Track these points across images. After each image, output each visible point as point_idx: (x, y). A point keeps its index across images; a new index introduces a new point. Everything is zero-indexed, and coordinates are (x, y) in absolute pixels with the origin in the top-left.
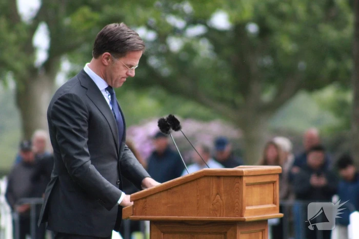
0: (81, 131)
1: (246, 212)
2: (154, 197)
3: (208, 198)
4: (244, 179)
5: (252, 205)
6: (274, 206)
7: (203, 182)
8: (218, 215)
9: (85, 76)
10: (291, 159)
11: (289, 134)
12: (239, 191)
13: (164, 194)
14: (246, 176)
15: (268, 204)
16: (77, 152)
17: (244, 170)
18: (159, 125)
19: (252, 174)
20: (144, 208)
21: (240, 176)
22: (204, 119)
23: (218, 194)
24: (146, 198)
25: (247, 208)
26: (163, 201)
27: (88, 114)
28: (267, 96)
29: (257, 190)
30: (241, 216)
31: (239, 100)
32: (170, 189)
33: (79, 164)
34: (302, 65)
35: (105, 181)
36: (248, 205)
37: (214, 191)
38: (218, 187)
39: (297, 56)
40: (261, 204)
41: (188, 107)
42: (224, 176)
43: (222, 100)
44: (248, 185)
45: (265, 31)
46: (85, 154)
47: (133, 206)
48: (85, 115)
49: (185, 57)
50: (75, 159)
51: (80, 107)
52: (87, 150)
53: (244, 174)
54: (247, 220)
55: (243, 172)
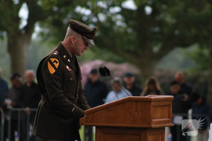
1: (152, 122)
3: (131, 114)
4: (152, 103)
5: (156, 119)
6: (169, 119)
7: (128, 104)
8: (136, 124)
12: (149, 110)
13: (104, 111)
14: (153, 101)
15: (166, 118)
17: (152, 97)
20: (92, 119)
21: (149, 101)
23: (136, 111)
24: (94, 113)
25: (153, 120)
26: (104, 115)
28: (156, 49)
29: (159, 110)
30: (150, 125)
32: (108, 108)
34: (177, 32)
37: (134, 110)
38: (136, 108)
40: (162, 118)
42: (140, 101)
44: (154, 106)
45: (155, 12)
47: (86, 117)
49: (108, 25)
54: (153, 127)
55: (151, 99)
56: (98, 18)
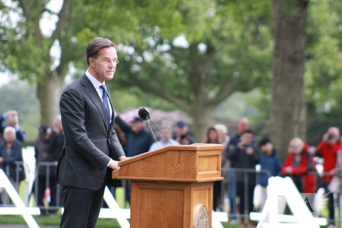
0: (80, 115)
1: (198, 175)
2: (134, 164)
3: (172, 165)
4: (198, 153)
5: (202, 171)
6: (217, 172)
7: (169, 154)
8: (179, 177)
9: (85, 78)
10: (227, 139)
11: (225, 122)
12: (194, 161)
13: (141, 162)
14: (199, 151)
15: (214, 170)
16: (76, 129)
17: (197, 146)
18: (139, 114)
19: (203, 149)
20: (127, 171)
21: (194, 151)
22: (167, 110)
23: (179, 163)
24: (129, 164)
25: (199, 173)
26: (141, 167)
27: (83, 103)
28: (212, 94)
29: (206, 160)
30: (195, 178)
31: (192, 97)
32: (146, 158)
33: (79, 138)
34: (236, 74)
35: (99, 151)
36: (200, 171)
37: (176, 161)
38: (179, 158)
39: (233, 67)
40: (208, 170)
41: (157, 101)
42: (184, 151)
43: (180, 97)
44: (200, 157)
45: (210, 50)
46: (83, 131)
47: (120, 170)
48: (82, 104)
49: (155, 65)
50: (75, 134)
51: (78, 98)
52: (84, 128)
53: (198, 149)
54: (198, 181)
55: (196, 148)
56: (143, 58)
